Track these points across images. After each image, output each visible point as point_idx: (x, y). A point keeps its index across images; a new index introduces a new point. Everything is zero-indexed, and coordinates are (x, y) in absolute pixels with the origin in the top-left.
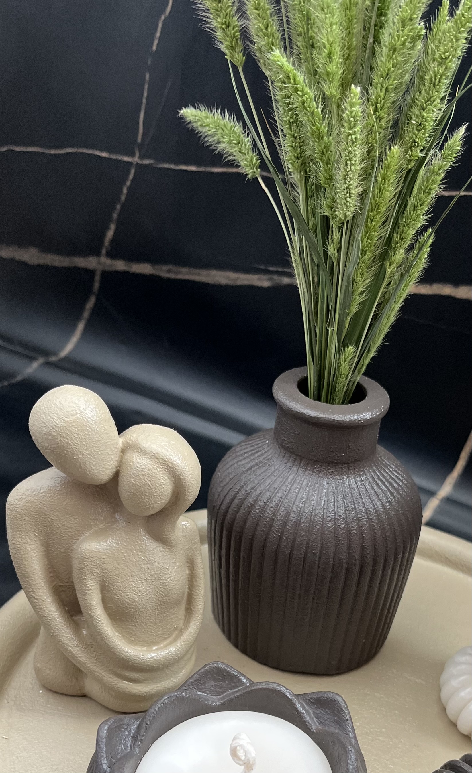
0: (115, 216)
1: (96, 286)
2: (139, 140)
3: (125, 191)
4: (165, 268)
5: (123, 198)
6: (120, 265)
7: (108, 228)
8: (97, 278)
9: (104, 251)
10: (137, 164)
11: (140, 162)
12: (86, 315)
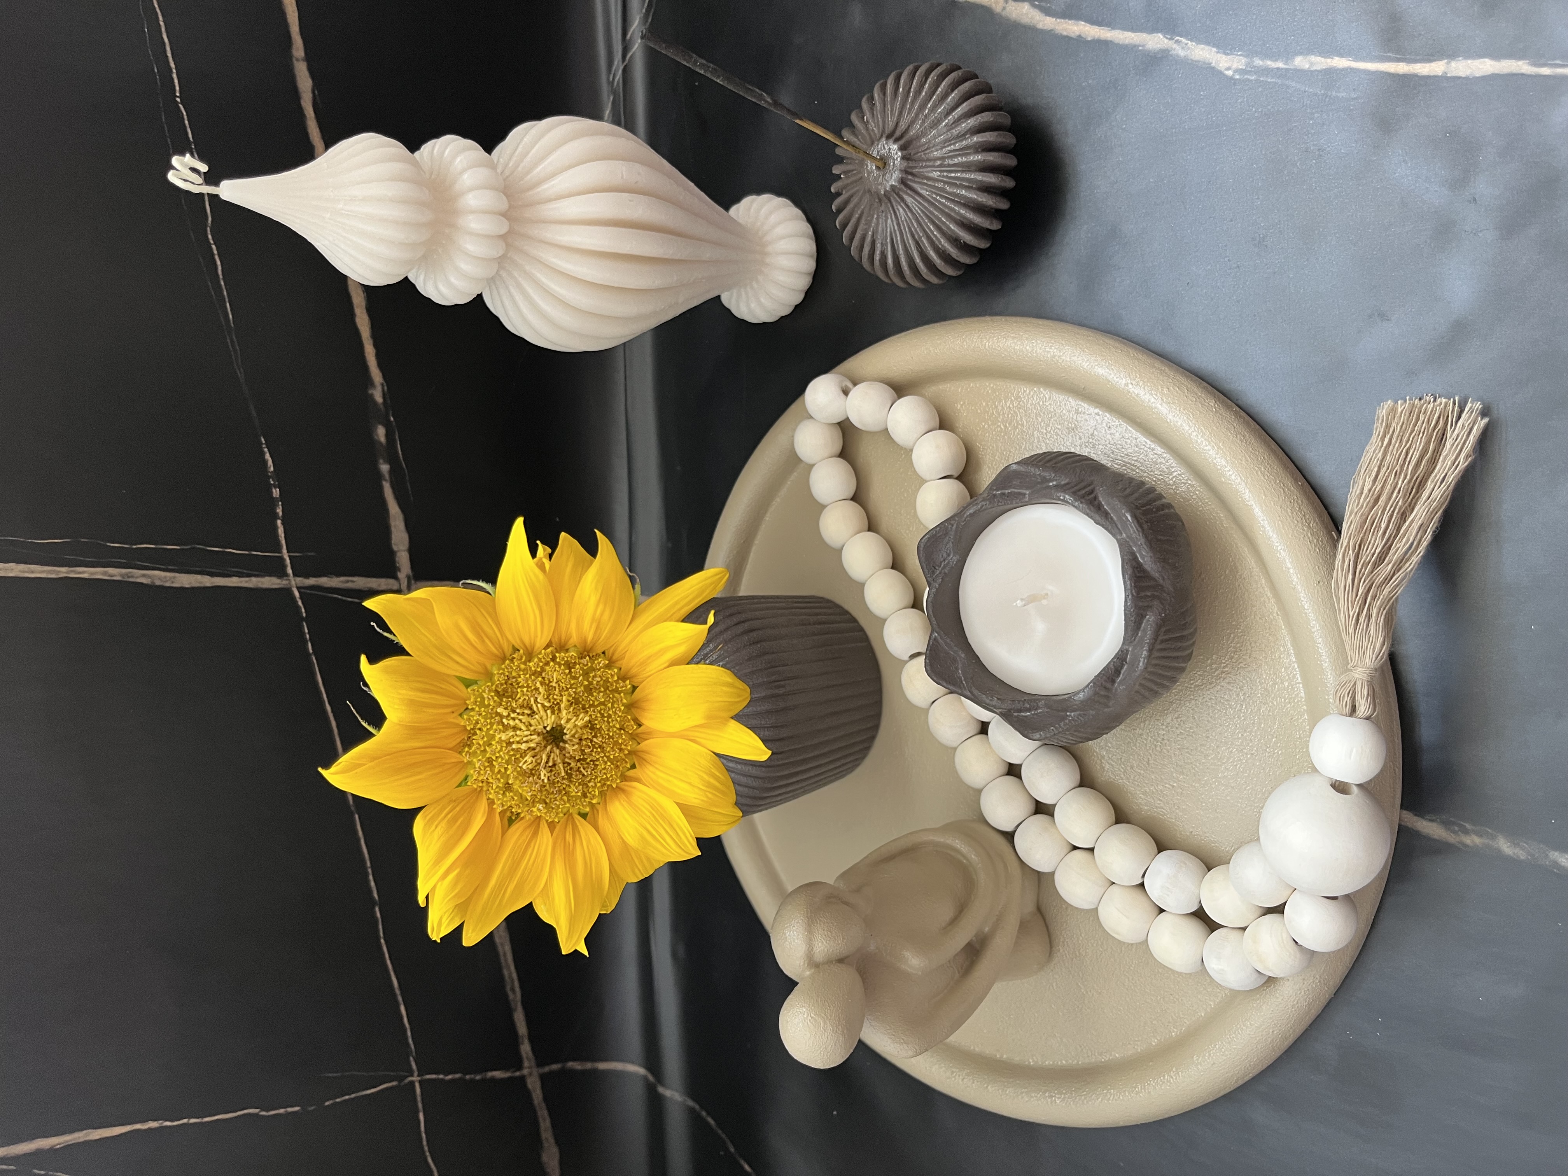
0: (478, 1077)
1: (555, 1067)
2: (394, 1083)
3: (450, 1077)
4: (511, 996)
5: (458, 1076)
6: (526, 1048)
7: (493, 1079)
8: (546, 1069)
9: (517, 1074)
10: (418, 1076)
11: (416, 1074)
12: (588, 1065)
